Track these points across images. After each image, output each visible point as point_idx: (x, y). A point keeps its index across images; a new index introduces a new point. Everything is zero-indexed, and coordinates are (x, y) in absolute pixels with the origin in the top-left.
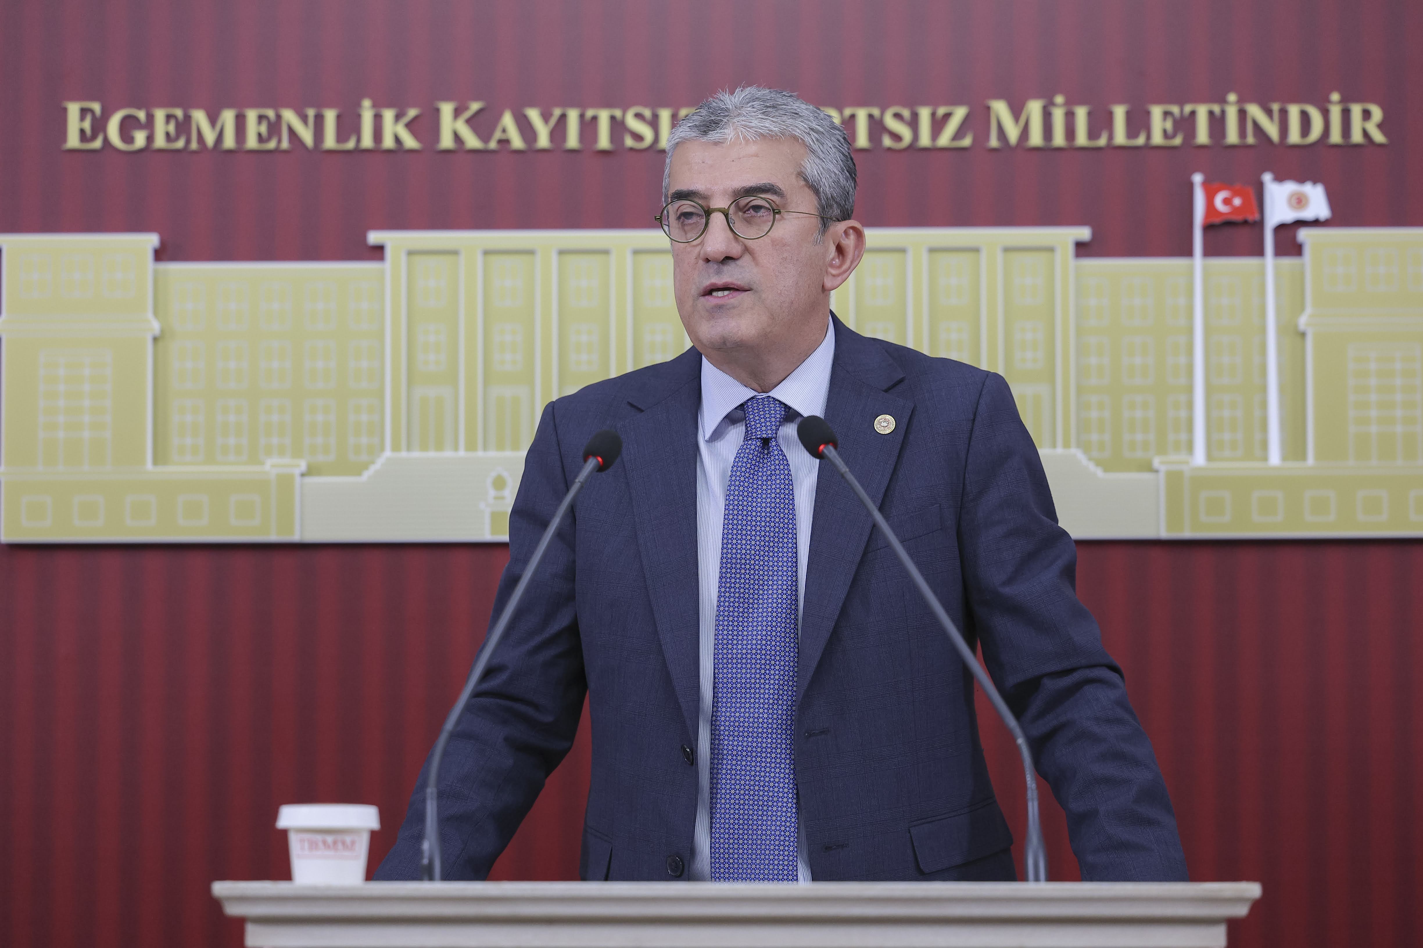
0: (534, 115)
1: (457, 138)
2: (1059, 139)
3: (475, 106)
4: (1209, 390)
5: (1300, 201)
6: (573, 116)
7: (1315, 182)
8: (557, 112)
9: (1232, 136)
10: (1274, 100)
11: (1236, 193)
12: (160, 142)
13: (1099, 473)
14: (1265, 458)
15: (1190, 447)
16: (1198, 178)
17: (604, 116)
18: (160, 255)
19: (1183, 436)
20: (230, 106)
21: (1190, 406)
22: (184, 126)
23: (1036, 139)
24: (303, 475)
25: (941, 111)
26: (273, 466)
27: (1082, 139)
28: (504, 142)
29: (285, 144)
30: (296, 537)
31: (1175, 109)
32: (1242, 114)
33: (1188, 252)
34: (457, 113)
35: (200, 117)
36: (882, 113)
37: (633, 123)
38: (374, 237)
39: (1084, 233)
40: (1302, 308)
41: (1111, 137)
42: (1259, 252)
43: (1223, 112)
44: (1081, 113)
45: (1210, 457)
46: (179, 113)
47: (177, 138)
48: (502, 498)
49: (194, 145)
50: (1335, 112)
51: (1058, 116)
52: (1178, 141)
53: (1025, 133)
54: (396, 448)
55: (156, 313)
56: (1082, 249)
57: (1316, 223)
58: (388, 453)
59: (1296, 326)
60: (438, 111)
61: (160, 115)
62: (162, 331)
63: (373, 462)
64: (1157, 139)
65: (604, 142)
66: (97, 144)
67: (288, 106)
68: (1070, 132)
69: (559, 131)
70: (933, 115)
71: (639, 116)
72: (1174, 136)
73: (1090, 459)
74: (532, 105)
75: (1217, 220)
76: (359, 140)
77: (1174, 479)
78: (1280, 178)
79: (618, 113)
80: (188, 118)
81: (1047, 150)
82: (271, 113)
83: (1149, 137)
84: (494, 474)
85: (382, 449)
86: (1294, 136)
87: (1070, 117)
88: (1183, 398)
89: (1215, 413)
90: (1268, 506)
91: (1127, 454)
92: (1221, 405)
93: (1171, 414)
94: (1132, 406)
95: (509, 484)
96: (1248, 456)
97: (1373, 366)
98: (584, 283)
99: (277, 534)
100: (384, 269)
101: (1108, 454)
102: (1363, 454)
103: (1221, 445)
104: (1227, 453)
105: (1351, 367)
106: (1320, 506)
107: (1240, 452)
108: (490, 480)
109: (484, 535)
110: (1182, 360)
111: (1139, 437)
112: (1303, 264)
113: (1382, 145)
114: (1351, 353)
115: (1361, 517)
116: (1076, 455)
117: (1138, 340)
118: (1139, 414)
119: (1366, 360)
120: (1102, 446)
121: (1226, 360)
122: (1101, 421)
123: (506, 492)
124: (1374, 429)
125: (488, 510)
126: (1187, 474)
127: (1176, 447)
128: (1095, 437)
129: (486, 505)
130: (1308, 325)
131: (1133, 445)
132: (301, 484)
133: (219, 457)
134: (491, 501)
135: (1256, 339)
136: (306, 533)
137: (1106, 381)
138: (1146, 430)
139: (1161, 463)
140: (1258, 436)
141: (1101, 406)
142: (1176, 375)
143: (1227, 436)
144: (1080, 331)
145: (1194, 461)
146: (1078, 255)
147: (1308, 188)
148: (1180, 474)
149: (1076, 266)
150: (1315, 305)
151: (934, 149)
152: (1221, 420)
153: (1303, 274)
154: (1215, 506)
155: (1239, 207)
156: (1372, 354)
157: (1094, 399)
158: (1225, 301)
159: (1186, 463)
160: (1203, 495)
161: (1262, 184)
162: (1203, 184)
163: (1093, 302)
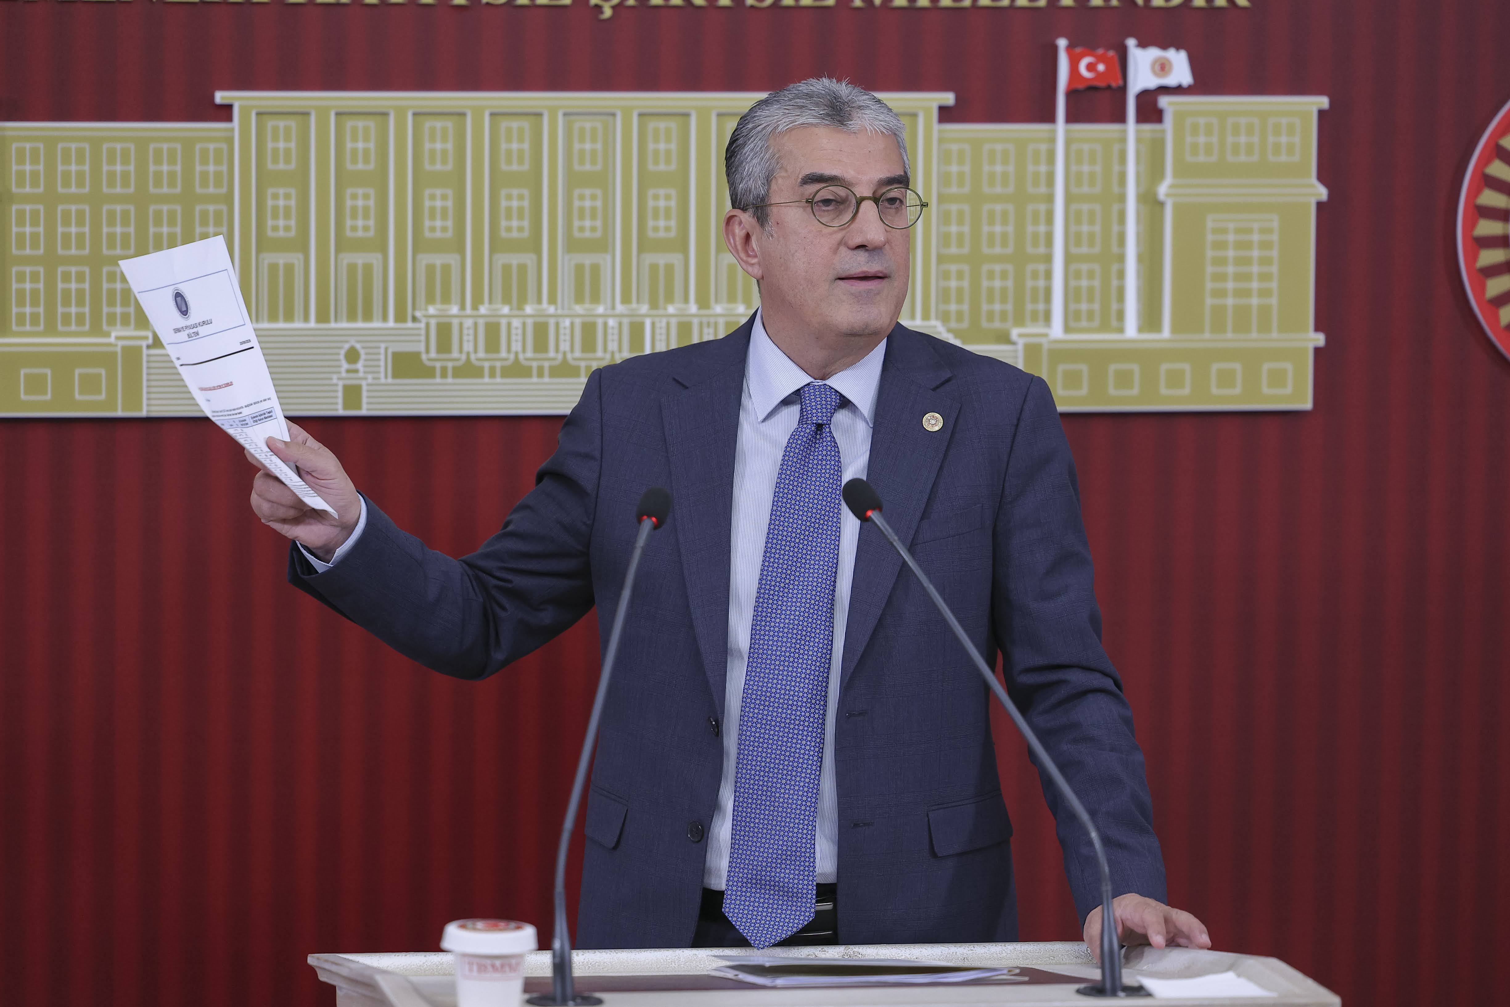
4: (1068, 258)
5: (1163, 67)
7: (1178, 48)
11: (1100, 59)
14: (1121, 330)
15: (1047, 317)
16: (1062, 43)
19: (1041, 307)
21: (1049, 275)
24: (148, 347)
26: (118, 338)
30: (144, 414)
33: (1049, 117)
38: (220, 97)
39: (949, 98)
40: (1163, 177)
42: (1121, 118)
45: (1067, 329)
48: (356, 371)
52: (1042, 3)
56: (946, 114)
57: (1178, 90)
59: (1156, 195)
73: (949, 331)
75: (1081, 86)
77: (1033, 352)
78: (1143, 44)
81: (912, 10)
84: (347, 346)
88: (1041, 267)
89: (1073, 283)
90: (1124, 379)
91: (985, 324)
92: (1078, 275)
93: (1029, 283)
94: (991, 275)
95: (363, 357)
96: (1105, 327)
97: (1231, 237)
98: (438, 146)
99: (123, 410)
100: (232, 130)
101: (965, 325)
102: (1219, 326)
103: (1077, 315)
104: (1084, 324)
105: (1210, 238)
106: (1176, 378)
107: (1096, 323)
108: (343, 352)
109: (337, 410)
110: (1042, 229)
111: (997, 307)
112: (1163, 131)
113: (1244, 9)
114: (1210, 224)
115: (1215, 391)
116: (935, 327)
117: (998, 207)
118: (997, 284)
119: (1224, 231)
120: (960, 316)
121: (1085, 228)
122: (960, 291)
123: (360, 365)
124: (1230, 301)
125: (341, 383)
126: (1046, 347)
127: (1035, 318)
128: (953, 307)
129: (339, 379)
130: (1168, 195)
131: (990, 316)
132: (148, 356)
133: (60, 327)
134: (344, 375)
135: (1116, 207)
136: (153, 408)
137: (966, 250)
138: (1004, 300)
139: (1021, 335)
140: (1114, 306)
141: (960, 276)
142: (1035, 244)
143: (1084, 306)
144: (941, 198)
145: (1052, 333)
146: (941, 120)
147: (1171, 54)
148: (1039, 346)
149: (939, 131)
150: (1175, 175)
151: (796, 8)
152: (1079, 290)
153: (1163, 141)
154: (1072, 379)
155: (1102, 73)
156: (1231, 225)
157: (954, 268)
158: (1086, 168)
159: (1045, 335)
160: (1061, 368)
161: (1125, 48)
162: (1068, 47)
163: (955, 168)
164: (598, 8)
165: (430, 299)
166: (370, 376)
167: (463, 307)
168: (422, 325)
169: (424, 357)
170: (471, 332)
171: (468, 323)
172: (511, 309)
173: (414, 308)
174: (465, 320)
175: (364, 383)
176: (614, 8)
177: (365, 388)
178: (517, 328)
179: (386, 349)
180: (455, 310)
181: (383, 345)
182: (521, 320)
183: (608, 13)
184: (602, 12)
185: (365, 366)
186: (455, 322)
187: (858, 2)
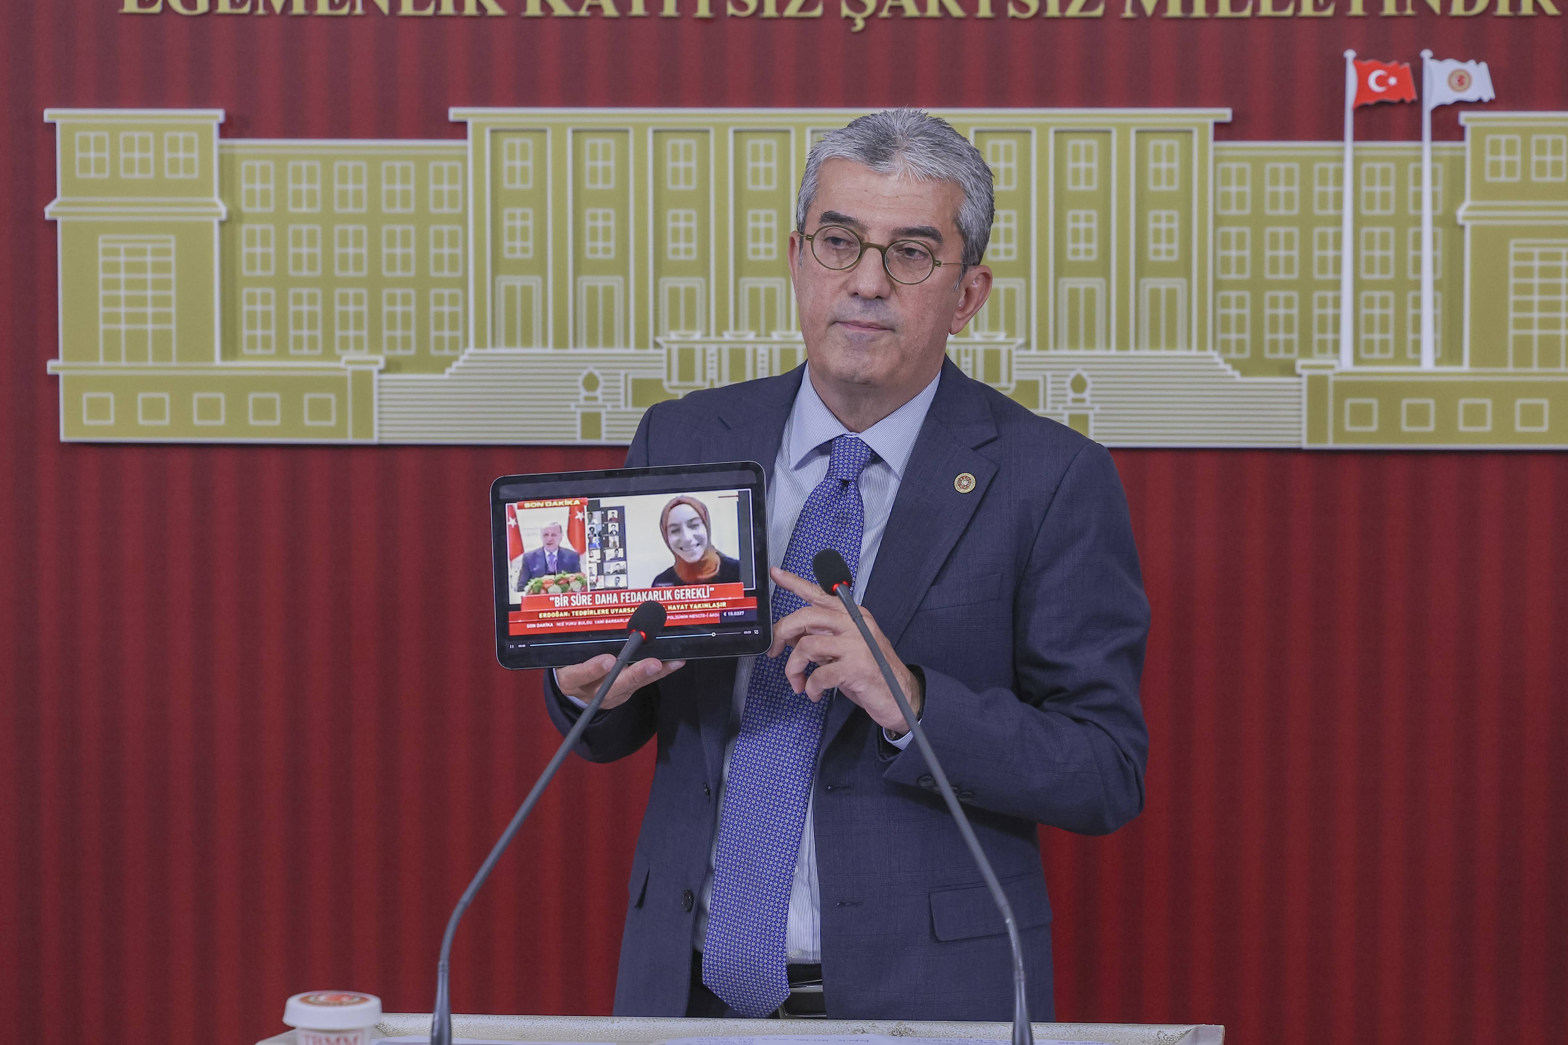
1: (544, 3)
2: (1199, 10)
4: (1358, 285)
5: (1462, 81)
7: (1478, 60)
9: (1389, 8)
11: (1391, 73)
12: (224, 6)
13: (1237, 375)
14: (1418, 362)
15: (1336, 347)
16: (1350, 55)
18: (226, 130)
19: (1330, 336)
21: (1337, 302)
23: (1174, 9)
24: (381, 372)
26: (348, 362)
27: (1224, 9)
28: (596, 8)
29: (359, 10)
30: (375, 440)
33: (1338, 135)
38: (455, 113)
39: (1225, 114)
40: (1462, 199)
41: (1256, 7)
42: (1417, 136)
45: (1357, 360)
47: (242, 3)
48: (595, 399)
49: (261, 11)
52: (1329, 12)
53: (1162, 2)
54: (480, 343)
55: (222, 194)
56: (1222, 131)
57: (1478, 105)
58: (471, 349)
59: (1454, 218)
62: (229, 214)
63: (456, 358)
64: (1307, 9)
65: (703, 9)
66: (157, 8)
68: (1212, 2)
72: (1325, 7)
73: (1227, 361)
75: (1371, 102)
76: (438, 6)
77: (1317, 385)
78: (1439, 56)
81: (1187, 20)
83: (1298, 7)
84: (585, 372)
85: (466, 344)
86: (1458, 8)
88: (1330, 294)
89: (1364, 311)
90: (1418, 415)
91: (1268, 355)
92: (1370, 303)
93: (1317, 311)
94: (1274, 303)
95: (602, 384)
96: (1400, 357)
97: (1536, 263)
98: (682, 164)
99: (354, 436)
100: (466, 148)
101: (1247, 355)
102: (1523, 359)
103: (1370, 346)
104: (1377, 355)
105: (1513, 264)
106: (1475, 415)
107: (1390, 355)
108: (581, 379)
109: (575, 439)
110: (1330, 253)
111: (1281, 336)
112: (1464, 149)
113: (1553, 17)
114: (1512, 250)
115: (1519, 428)
116: (1211, 357)
117: (1282, 230)
118: (1281, 311)
119: (1529, 257)
120: (1240, 346)
121: (1378, 253)
122: (1240, 319)
123: (598, 393)
124: (1536, 332)
125: (579, 411)
126: (1332, 379)
127: (1322, 347)
128: (1233, 336)
129: (577, 406)
130: (1466, 218)
131: (1274, 346)
132: (380, 381)
133: (292, 351)
134: (582, 402)
135: (1411, 231)
136: (385, 435)
137: (1247, 276)
138: (1289, 329)
139: (1303, 367)
140: (1410, 336)
141: (1240, 303)
142: (1323, 269)
143: (1377, 337)
144: (1218, 221)
145: (1340, 364)
146: (1217, 137)
147: (1471, 67)
148: (1323, 379)
149: (1215, 149)
150: (1475, 197)
151: (1062, 19)
152: (1370, 319)
153: (1462, 160)
154: (1361, 415)
155: (1394, 87)
156: (1537, 251)
157: (1233, 294)
158: (1378, 189)
159: (1331, 367)
160: (1349, 402)
161: (1420, 61)
162: (1356, 60)
163: (1233, 189)
164: (850, 20)
165: (674, 324)
166: (609, 404)
167: (708, 334)
168: (664, 352)
169: (665, 384)
170: (715, 358)
171: (712, 349)
172: (758, 335)
173: (656, 333)
174: (707, 346)
175: (603, 411)
176: (866, 19)
177: (604, 416)
178: (763, 355)
179: (626, 376)
180: (697, 335)
181: (622, 372)
182: (767, 346)
183: (860, 24)
184: (855, 25)
185: (604, 394)
186: (698, 348)
187: (1128, 13)
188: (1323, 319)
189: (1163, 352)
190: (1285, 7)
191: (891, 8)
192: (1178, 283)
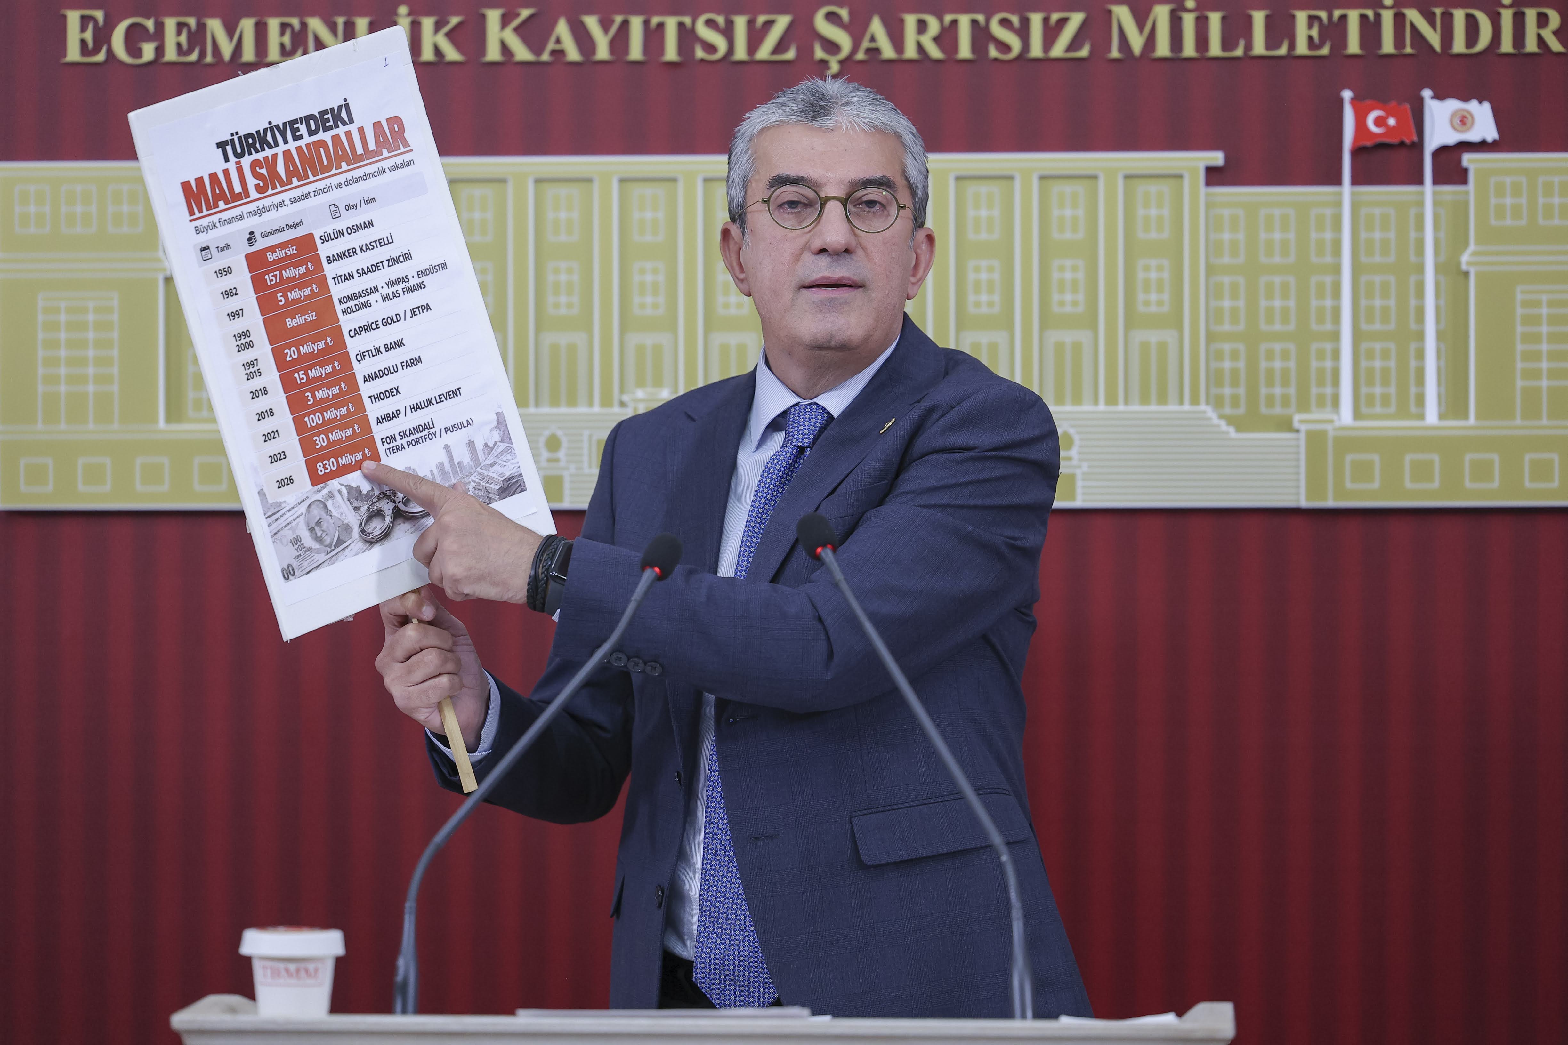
0: (592, 22)
1: (505, 49)
2: (1189, 49)
3: (525, 13)
4: (1357, 336)
5: (1464, 121)
6: (636, 24)
7: (1481, 100)
8: (618, 19)
9: (1388, 46)
10: (1436, 6)
11: (1390, 113)
12: (171, 54)
13: (1232, 431)
14: (1421, 416)
15: (1335, 403)
16: (1347, 95)
17: (671, 24)
19: (1329, 390)
20: (248, 15)
21: (1336, 355)
22: (198, 37)
23: (1163, 49)
25: (1055, 17)
27: (1215, 49)
28: (559, 53)
31: (1323, 15)
32: (1399, 19)
34: (505, 21)
35: (215, 26)
36: (988, 21)
37: (704, 32)
39: (1217, 158)
40: (1466, 244)
41: (1249, 47)
42: (1419, 180)
43: (1378, 16)
44: (1215, 19)
45: (1357, 414)
46: (192, 21)
47: (190, 51)
48: (557, 460)
49: (209, 59)
50: (1507, 17)
51: (1189, 21)
52: (1325, 51)
53: (1150, 42)
57: (1482, 146)
59: (1459, 264)
60: (483, 17)
61: (170, 24)
64: (1302, 48)
65: (671, 53)
66: (101, 57)
67: (313, 15)
68: (1202, 41)
69: (620, 42)
70: (1046, 20)
71: (710, 23)
72: (1320, 46)
73: (1221, 417)
74: (590, 13)
75: (1368, 144)
77: (1316, 440)
78: (1439, 96)
79: (687, 20)
80: (201, 27)
81: (1176, 60)
82: (295, 22)
83: (1292, 46)
84: (547, 433)
86: (1459, 46)
87: (1202, 24)
88: (1328, 346)
89: (1364, 364)
91: (1264, 410)
92: (1370, 355)
93: (1314, 364)
94: (1270, 355)
95: (565, 445)
96: (1403, 412)
97: (1544, 311)
98: (648, 215)
101: (1241, 410)
102: (1531, 411)
103: (1371, 400)
104: (1378, 409)
105: (1520, 311)
106: (1482, 471)
107: (1392, 409)
108: (543, 440)
110: (1328, 303)
111: (1278, 391)
112: (1467, 193)
113: (1559, 54)
114: (1519, 297)
115: (1528, 484)
116: (1205, 412)
117: (1277, 279)
118: (1277, 364)
119: (1537, 304)
120: (1235, 401)
121: (1378, 303)
122: (1235, 372)
123: (561, 454)
124: (1544, 383)
125: (541, 473)
126: (1331, 434)
127: (1321, 402)
128: (1227, 391)
129: (539, 469)
130: (1469, 264)
131: (1270, 401)
134: (544, 464)
135: (1413, 279)
137: (1241, 327)
138: (1285, 383)
139: (1302, 422)
140: (1413, 390)
141: (1235, 356)
142: (1321, 320)
143: (1378, 390)
144: (1210, 270)
145: (1340, 419)
146: (1209, 183)
147: (1473, 106)
148: (1323, 434)
149: (1207, 195)
150: (1478, 242)
151: (1046, 61)
152: (1370, 372)
153: (1466, 203)
154: (1362, 471)
155: (1394, 127)
156: (1544, 298)
157: (1227, 347)
158: (1377, 235)
159: (1331, 421)
160: (1349, 458)
161: (1421, 100)
162: (1353, 101)
163: (1226, 236)
164: (824, 63)
165: (641, 383)
166: (572, 466)
173: (622, 391)
175: (566, 474)
176: (841, 62)
177: (567, 479)
179: (590, 436)
180: (665, 393)
181: (586, 433)
183: (835, 68)
184: (829, 68)
185: (567, 455)
187: (1115, 54)
188: (1321, 372)
189: (1153, 408)
190: (1278, 46)
191: (868, 51)
192: (1169, 336)
